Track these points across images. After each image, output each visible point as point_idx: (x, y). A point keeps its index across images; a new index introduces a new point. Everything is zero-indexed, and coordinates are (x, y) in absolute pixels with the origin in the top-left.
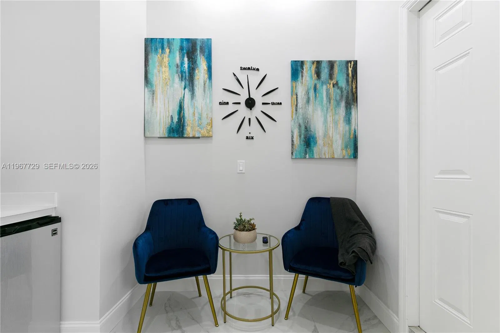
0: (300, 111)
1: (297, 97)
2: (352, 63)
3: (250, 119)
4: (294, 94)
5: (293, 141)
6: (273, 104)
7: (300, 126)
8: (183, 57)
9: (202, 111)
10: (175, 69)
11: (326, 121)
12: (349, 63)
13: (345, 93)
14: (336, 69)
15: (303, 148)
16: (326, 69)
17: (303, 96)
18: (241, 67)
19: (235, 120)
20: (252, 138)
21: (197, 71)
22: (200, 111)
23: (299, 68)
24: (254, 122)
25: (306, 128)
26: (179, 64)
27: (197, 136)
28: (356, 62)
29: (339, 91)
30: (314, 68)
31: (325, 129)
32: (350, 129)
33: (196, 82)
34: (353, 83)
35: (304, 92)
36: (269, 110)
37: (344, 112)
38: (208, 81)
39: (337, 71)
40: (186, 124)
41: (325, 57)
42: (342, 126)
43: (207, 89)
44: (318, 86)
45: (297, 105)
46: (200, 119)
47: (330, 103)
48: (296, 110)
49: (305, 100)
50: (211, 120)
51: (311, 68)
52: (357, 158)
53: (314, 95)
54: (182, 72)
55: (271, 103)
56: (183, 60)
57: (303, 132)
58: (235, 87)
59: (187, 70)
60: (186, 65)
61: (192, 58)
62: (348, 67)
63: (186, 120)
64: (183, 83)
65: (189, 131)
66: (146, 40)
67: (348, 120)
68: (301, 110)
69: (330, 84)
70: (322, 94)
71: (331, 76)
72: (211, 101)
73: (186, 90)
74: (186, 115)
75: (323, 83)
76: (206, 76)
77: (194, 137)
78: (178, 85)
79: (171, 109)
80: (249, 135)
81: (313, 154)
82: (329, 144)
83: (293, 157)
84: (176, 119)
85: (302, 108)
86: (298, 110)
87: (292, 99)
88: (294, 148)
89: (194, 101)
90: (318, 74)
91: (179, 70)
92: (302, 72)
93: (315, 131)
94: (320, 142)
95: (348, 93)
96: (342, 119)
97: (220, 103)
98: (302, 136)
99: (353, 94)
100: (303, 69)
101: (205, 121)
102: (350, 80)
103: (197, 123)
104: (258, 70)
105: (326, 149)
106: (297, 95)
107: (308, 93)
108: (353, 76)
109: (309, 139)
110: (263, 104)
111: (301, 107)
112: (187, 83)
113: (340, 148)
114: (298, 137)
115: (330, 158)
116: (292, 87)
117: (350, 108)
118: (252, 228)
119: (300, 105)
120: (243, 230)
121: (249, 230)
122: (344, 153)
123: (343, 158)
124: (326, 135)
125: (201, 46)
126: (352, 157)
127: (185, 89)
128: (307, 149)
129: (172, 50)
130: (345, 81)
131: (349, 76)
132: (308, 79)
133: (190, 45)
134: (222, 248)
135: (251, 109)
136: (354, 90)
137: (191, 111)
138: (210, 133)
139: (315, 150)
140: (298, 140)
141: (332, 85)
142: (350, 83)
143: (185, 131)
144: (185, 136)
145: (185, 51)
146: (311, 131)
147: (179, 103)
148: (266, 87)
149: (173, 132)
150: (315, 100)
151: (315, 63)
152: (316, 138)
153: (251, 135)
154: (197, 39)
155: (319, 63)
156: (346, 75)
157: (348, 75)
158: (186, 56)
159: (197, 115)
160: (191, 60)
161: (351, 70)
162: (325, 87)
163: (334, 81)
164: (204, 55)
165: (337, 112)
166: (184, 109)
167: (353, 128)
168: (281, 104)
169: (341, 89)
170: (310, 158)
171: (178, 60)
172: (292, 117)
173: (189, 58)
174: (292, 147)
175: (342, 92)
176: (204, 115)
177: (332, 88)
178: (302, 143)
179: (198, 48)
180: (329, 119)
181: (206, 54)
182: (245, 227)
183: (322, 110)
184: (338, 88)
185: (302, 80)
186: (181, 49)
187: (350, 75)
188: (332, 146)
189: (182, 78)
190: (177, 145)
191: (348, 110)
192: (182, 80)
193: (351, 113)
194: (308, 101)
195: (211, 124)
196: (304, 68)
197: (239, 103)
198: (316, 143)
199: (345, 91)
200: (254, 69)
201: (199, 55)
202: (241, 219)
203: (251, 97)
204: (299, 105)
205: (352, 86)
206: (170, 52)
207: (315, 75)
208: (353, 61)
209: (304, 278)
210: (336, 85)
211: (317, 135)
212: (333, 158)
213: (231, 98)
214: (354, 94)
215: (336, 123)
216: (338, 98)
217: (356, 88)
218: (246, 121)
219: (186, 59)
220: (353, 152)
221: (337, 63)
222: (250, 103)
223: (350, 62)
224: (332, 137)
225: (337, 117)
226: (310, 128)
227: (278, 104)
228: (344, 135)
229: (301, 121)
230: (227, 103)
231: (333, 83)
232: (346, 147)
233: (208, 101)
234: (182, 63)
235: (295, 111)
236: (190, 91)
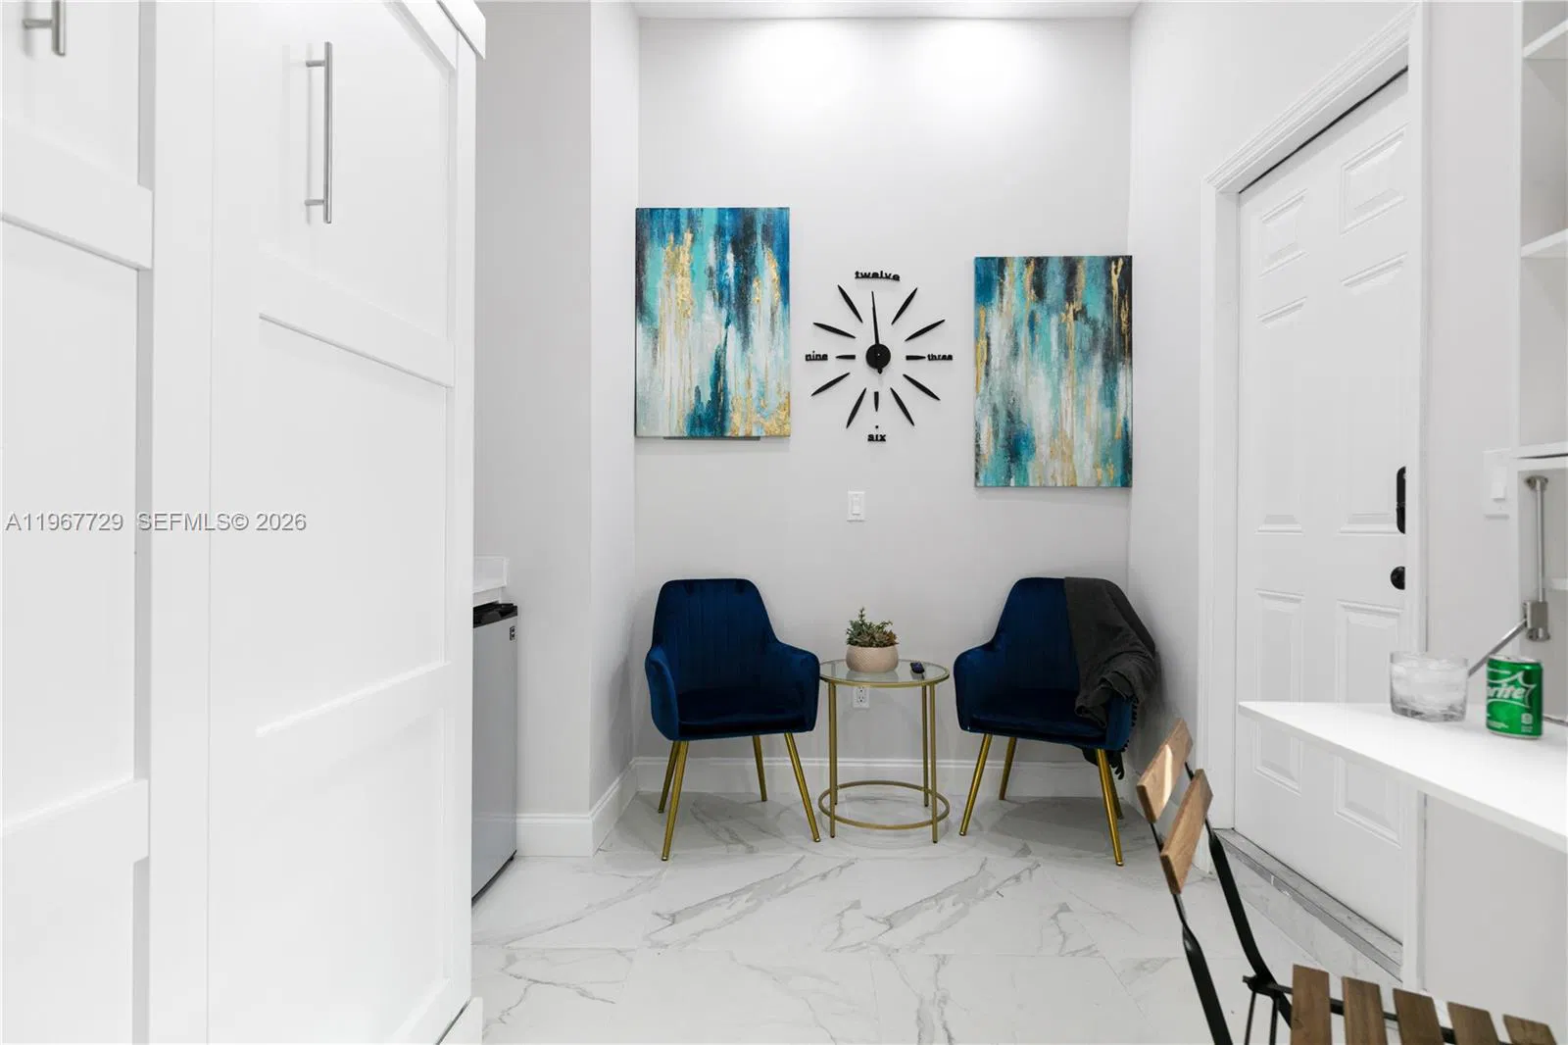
0: (996, 375)
1: (988, 344)
2: (1121, 262)
3: (876, 394)
4: (982, 335)
5: (978, 446)
6: (932, 358)
7: (995, 410)
8: (725, 251)
9: (766, 376)
10: (705, 278)
11: (1056, 400)
12: (1113, 263)
13: (1102, 332)
14: (1082, 277)
15: (1002, 463)
16: (1058, 276)
17: (1003, 340)
18: (857, 273)
19: (845, 395)
20: (883, 439)
21: (755, 284)
22: (761, 376)
23: (995, 277)
24: (887, 400)
25: (1009, 415)
26: (715, 268)
27: (754, 434)
28: (1128, 260)
29: (1087, 329)
30: (1028, 273)
31: (1055, 417)
32: (1114, 417)
33: (753, 311)
34: (1123, 310)
35: (1005, 332)
36: (922, 372)
37: (1101, 379)
38: (780, 306)
39: (1083, 280)
40: (730, 408)
41: (1055, 248)
42: (1095, 411)
43: (778, 325)
44: (1039, 316)
45: (988, 363)
46: (763, 395)
47: (1066, 356)
48: (987, 374)
49: (1007, 351)
50: (788, 397)
51: (1021, 274)
52: (1131, 486)
53: (1029, 338)
54: (722, 287)
55: (926, 356)
56: (724, 258)
57: (1002, 424)
58: (842, 319)
59: (733, 281)
60: (731, 271)
61: (745, 254)
62: (1110, 272)
63: (730, 397)
64: (724, 312)
65: (737, 422)
66: (640, 212)
67: (1109, 397)
68: (997, 373)
69: (1067, 312)
70: (1048, 335)
71: (1069, 294)
72: (787, 355)
73: (730, 327)
74: (731, 387)
75: (1050, 310)
76: (778, 295)
77: (748, 438)
78: (712, 316)
79: (696, 371)
80: (874, 433)
81: (1026, 478)
82: (1063, 453)
83: (978, 484)
84: (706, 396)
85: (1000, 368)
86: (992, 374)
87: (976, 348)
88: (982, 462)
89: (749, 353)
90: (1039, 289)
91: (715, 282)
92: (1001, 284)
93: (1030, 423)
94: (1043, 448)
95: (1109, 332)
96: (1095, 394)
97: (808, 358)
98: (1001, 435)
99: (1121, 335)
100: (1003, 277)
101: (774, 400)
102: (1115, 302)
103: (756, 404)
104: (896, 278)
105: (1057, 464)
106: (988, 338)
107: (1014, 334)
108: (1121, 293)
109: (1017, 441)
110: (909, 358)
111: (998, 365)
112: (734, 312)
113: (1089, 462)
114: (992, 438)
115: (1068, 487)
116: (978, 320)
117: (1115, 370)
118: (889, 641)
119: (995, 362)
120: (871, 645)
121: (882, 645)
122: (1099, 474)
123: (1098, 486)
124: (1057, 432)
125: (764, 226)
126: (1119, 485)
127: (727, 324)
128: (1013, 466)
129: (698, 237)
130: (1102, 306)
131: (1112, 293)
132: (1015, 300)
133: (741, 224)
135: (880, 372)
136: (1124, 326)
137: (742, 378)
138: (787, 427)
139: (1032, 467)
140: (992, 444)
141: (1071, 315)
142: (1115, 309)
143: (727, 424)
144: (728, 434)
145: (728, 238)
146: (1021, 422)
147: (714, 356)
148: (914, 320)
149: (701, 426)
150: (1032, 352)
151: (1032, 262)
152: (1034, 439)
153: (880, 432)
154: (755, 209)
155: (1040, 263)
156: (1104, 292)
157: (1110, 291)
158: (730, 249)
159: (754, 385)
160: (741, 258)
161: (1118, 280)
162: (1054, 319)
163: (1076, 306)
164: (771, 246)
165: (1083, 378)
166: (725, 372)
167: (1121, 416)
168: (950, 358)
169: (1093, 323)
170: (1019, 486)
171: (711, 260)
172: (977, 388)
173: (736, 252)
174: (977, 460)
175: (1095, 330)
176: (772, 386)
177: (1073, 323)
178: (1001, 450)
179: (759, 231)
180: (1065, 395)
181: (776, 243)
182: (873, 638)
183: (1049, 374)
184: (1087, 321)
185: (1002, 302)
186: (720, 231)
187: (1116, 291)
188: (1071, 457)
189: (721, 301)
190: (709, 455)
191: (1111, 373)
192: (721, 305)
193: (1115, 381)
194: (1015, 352)
195: (786, 407)
196: (1006, 274)
197: (852, 357)
198: (1032, 451)
199: (1103, 330)
200: (888, 277)
201: (760, 247)
202: (863, 623)
203: (881, 342)
204: (992, 361)
205: (1120, 318)
206: (693, 240)
207: (1033, 292)
208: (1122, 257)
210: (1081, 314)
211: (1036, 434)
212: (1074, 486)
213: (833, 345)
214: (1124, 336)
215: (1080, 403)
216: (1086, 345)
217: (1130, 320)
218: (869, 399)
219: (730, 257)
220: (1119, 473)
221: (1085, 262)
222: (878, 357)
223: (1116, 259)
224: (1072, 437)
225: (1083, 391)
226: (1019, 416)
227: (944, 358)
228: (1100, 433)
229: (998, 400)
230: (825, 357)
231: (1074, 310)
232: (1105, 461)
233: (781, 353)
234: (722, 265)
235: (983, 377)
236: (739, 329)
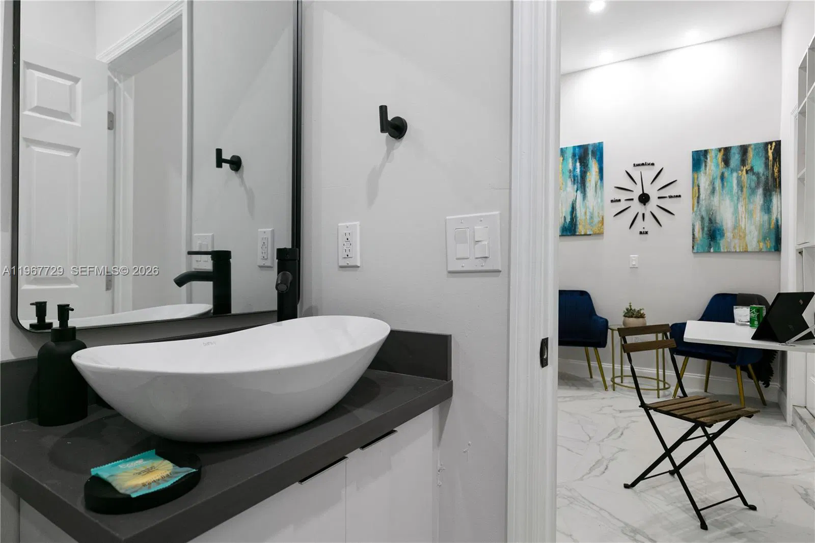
0: (702, 202)
1: (699, 189)
2: (774, 144)
3: (643, 215)
4: (696, 186)
5: (693, 235)
6: (671, 197)
7: (702, 218)
8: (576, 161)
9: (593, 209)
10: (568, 174)
11: (736, 211)
12: (769, 145)
13: (763, 178)
14: (751, 154)
15: (706, 241)
16: (737, 155)
17: (707, 187)
18: (634, 164)
19: (628, 216)
20: (647, 233)
21: (588, 174)
22: (591, 211)
23: (702, 158)
24: (648, 216)
25: (710, 220)
26: (572, 170)
27: (588, 233)
28: (778, 143)
29: (754, 178)
30: (720, 155)
31: (736, 220)
32: (770, 219)
33: (588, 185)
34: (775, 167)
35: (708, 183)
36: (666, 204)
37: (762, 200)
38: (599, 181)
39: (751, 156)
40: (578, 223)
41: (734, 142)
42: (759, 216)
43: (598, 190)
44: (726, 174)
45: (698, 197)
46: (591, 218)
47: (742, 191)
48: (698, 202)
49: (709, 192)
50: (603, 218)
51: (716, 156)
52: (781, 251)
53: (721, 185)
54: (574, 176)
55: (667, 196)
56: (575, 165)
57: (706, 224)
58: (628, 184)
59: (579, 173)
60: (578, 170)
61: (584, 163)
62: (767, 149)
63: (578, 219)
64: (576, 187)
65: (581, 229)
67: (767, 208)
68: (704, 201)
69: (742, 171)
70: (732, 183)
71: (743, 162)
72: (602, 201)
73: (578, 192)
74: (578, 215)
75: (732, 171)
76: (598, 177)
77: (586, 235)
78: (570, 189)
79: (564, 210)
80: (642, 230)
81: (719, 248)
82: (740, 236)
83: (694, 251)
84: (568, 220)
85: (705, 199)
86: (701, 202)
87: (693, 190)
88: (696, 241)
89: (586, 201)
90: (726, 161)
91: (572, 174)
92: (706, 162)
93: (722, 222)
94: (729, 234)
95: (767, 178)
96: (759, 208)
97: (612, 201)
98: (706, 229)
99: (775, 180)
100: (707, 158)
101: (596, 220)
102: (770, 163)
103: (588, 221)
105: (737, 241)
106: (699, 186)
107: (712, 183)
108: (774, 159)
109: (714, 231)
110: (659, 198)
111: (704, 198)
112: (579, 185)
113: (755, 240)
114: (701, 230)
115: (742, 252)
116: (693, 179)
117: (771, 195)
118: (642, 316)
119: (702, 196)
120: (632, 317)
121: (637, 317)
122: (761, 246)
123: (760, 251)
124: (736, 227)
125: (592, 151)
126: (773, 250)
127: (577, 191)
128: (712, 243)
129: (565, 158)
130: (763, 166)
131: (769, 159)
132: (713, 168)
133: (582, 150)
134: (611, 329)
135: (645, 205)
136: (776, 174)
137: (583, 211)
138: (602, 230)
139: (723, 243)
140: (701, 233)
141: (745, 171)
142: (770, 166)
143: (577, 230)
144: (577, 234)
145: (577, 157)
146: (716, 223)
147: (571, 204)
148: (662, 181)
149: (566, 231)
150: (722, 190)
151: (722, 150)
152: (723, 230)
153: (645, 230)
154: (588, 145)
155: (727, 151)
156: (764, 159)
157: (767, 158)
158: (578, 161)
159: (588, 214)
160: (583, 164)
161: (772, 153)
162: (735, 175)
163: (748, 167)
164: (595, 158)
165: (751, 201)
166: (576, 210)
167: (774, 217)
168: (680, 196)
169: (757, 175)
170: (715, 252)
171: (570, 166)
172: (693, 209)
173: (580, 162)
174: (693, 241)
175: (758, 178)
176: (596, 214)
177: (745, 175)
178: (705, 236)
179: (590, 153)
180: (741, 209)
181: (597, 157)
182: (634, 314)
183: (732, 200)
184: (754, 174)
185: (706, 170)
186: (574, 155)
187: (771, 158)
188: (744, 237)
189: (574, 182)
190: (571, 243)
191: (768, 197)
192: (574, 184)
193: (771, 201)
194: (713, 191)
195: (602, 222)
196: (708, 157)
197: (632, 199)
198: (723, 235)
199: (763, 177)
200: (649, 164)
201: (590, 159)
202: (631, 309)
203: (645, 192)
204: (701, 196)
205: (773, 170)
206: (563, 160)
207: (723, 163)
208: (775, 141)
209: (705, 378)
210: (751, 170)
211: (724, 228)
212: (746, 252)
213: (623, 195)
214: (776, 179)
215: (750, 213)
216: (753, 185)
217: (779, 171)
218: (640, 216)
219: (578, 164)
220: (773, 244)
221: (752, 146)
222: (644, 199)
223: (771, 143)
224: (745, 228)
225: (751, 207)
226: (715, 220)
227: (677, 196)
228: (762, 226)
229: (704, 214)
230: (620, 200)
231: (746, 170)
232: (764, 239)
233: (599, 200)
234: (575, 168)
235: (696, 203)
236: (582, 192)
